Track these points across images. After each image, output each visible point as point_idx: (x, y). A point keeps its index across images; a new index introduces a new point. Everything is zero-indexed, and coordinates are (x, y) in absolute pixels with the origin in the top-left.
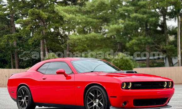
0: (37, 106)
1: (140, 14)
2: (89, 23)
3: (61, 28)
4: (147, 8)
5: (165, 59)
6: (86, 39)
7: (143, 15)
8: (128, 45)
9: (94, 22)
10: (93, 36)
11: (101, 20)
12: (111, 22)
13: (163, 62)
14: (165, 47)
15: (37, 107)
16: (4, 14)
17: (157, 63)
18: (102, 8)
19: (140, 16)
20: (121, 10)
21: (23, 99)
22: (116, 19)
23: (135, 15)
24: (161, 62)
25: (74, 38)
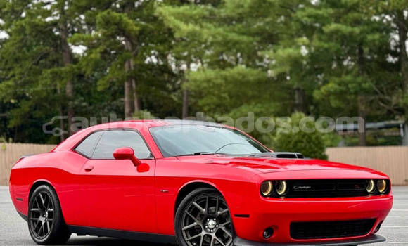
0: (73, 234)
1: (347, 25)
2: (230, 45)
3: (172, 56)
4: (362, 13)
5: (404, 128)
6: (223, 81)
7: (353, 26)
8: (317, 95)
9: (242, 43)
10: (240, 74)
11: (258, 39)
12: (280, 42)
13: (397, 134)
14: (401, 100)
15: (74, 236)
16: (45, 22)
17: (385, 137)
18: (261, 10)
19: (346, 29)
20: (303, 17)
21: (43, 216)
22: (292, 37)
23: (333, 26)
24: (394, 134)
25: (198, 78)
